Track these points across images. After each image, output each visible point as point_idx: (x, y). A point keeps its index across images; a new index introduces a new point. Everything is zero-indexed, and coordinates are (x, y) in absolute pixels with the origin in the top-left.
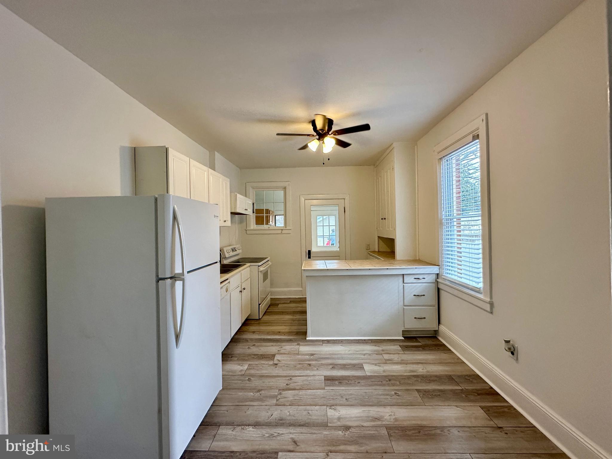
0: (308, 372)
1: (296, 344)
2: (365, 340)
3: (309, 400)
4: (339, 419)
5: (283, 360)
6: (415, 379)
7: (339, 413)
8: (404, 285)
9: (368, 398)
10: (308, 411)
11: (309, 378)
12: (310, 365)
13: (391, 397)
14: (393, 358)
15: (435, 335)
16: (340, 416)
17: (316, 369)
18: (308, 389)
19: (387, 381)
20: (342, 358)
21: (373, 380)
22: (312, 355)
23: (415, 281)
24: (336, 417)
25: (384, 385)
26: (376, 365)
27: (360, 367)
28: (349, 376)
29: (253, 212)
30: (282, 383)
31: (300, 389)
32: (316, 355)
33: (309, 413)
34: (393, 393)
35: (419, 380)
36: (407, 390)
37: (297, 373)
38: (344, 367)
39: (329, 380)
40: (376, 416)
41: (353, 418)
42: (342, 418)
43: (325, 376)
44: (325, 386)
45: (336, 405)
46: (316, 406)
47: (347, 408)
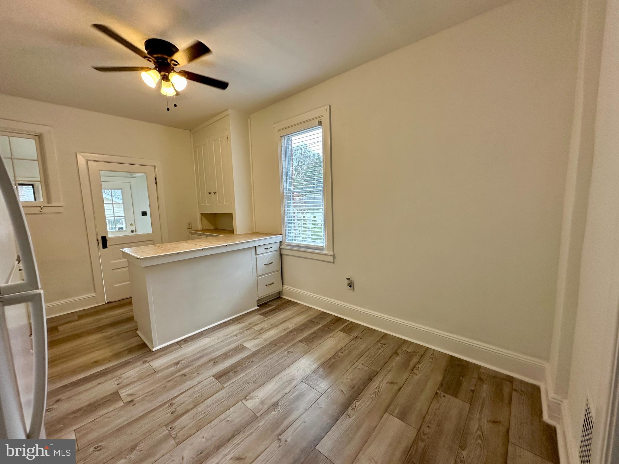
0: (189, 382)
1: (141, 362)
2: (225, 322)
3: (216, 409)
4: (262, 403)
5: (139, 390)
6: (292, 334)
7: (258, 398)
8: (256, 257)
9: (271, 369)
10: (225, 420)
11: (197, 389)
12: (184, 375)
13: (287, 357)
14: (262, 326)
15: (279, 296)
16: (261, 399)
17: (195, 375)
18: (205, 400)
19: (274, 347)
20: (217, 349)
21: (263, 352)
22: (177, 363)
23: (265, 251)
24: (257, 404)
25: (274, 351)
26: (254, 339)
27: (241, 348)
28: (239, 361)
30: (164, 415)
31: (195, 406)
32: (183, 362)
33: (228, 421)
34: (286, 353)
35: (295, 333)
36: (294, 345)
37: (175, 392)
38: (226, 356)
39: (220, 376)
40: (289, 378)
41: (273, 392)
42: (264, 400)
43: (214, 376)
44: (222, 384)
45: (250, 394)
46: (231, 409)
47: (261, 389)
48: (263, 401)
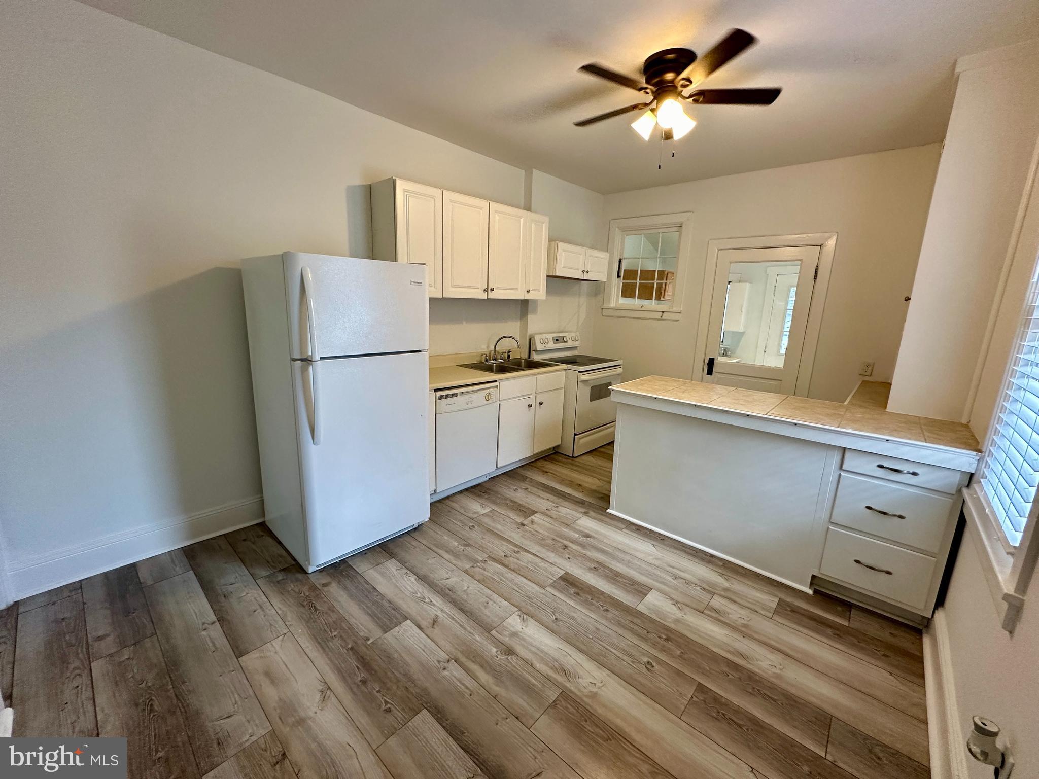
0: (552, 555)
1: (584, 510)
2: (712, 556)
3: (507, 588)
4: (514, 634)
5: (538, 525)
7: (524, 627)
8: (840, 474)
9: (592, 639)
10: (489, 600)
11: (542, 564)
12: (566, 547)
13: (633, 662)
14: (729, 610)
15: (920, 627)
16: (521, 632)
17: (567, 556)
18: (522, 576)
19: (660, 637)
20: (628, 564)
21: (635, 620)
22: (588, 536)
23: (880, 473)
24: (513, 629)
25: (645, 639)
26: (676, 603)
27: (641, 591)
28: (602, 593)
29: (619, 276)
30: (500, 549)
31: (513, 570)
32: (592, 540)
33: (487, 603)
34: (645, 660)
36: (679, 673)
37: (535, 549)
38: (614, 577)
39: (568, 582)
40: (568, 667)
41: (534, 647)
43: (567, 573)
44: (552, 586)
45: (532, 617)
46: (506, 602)
47: (543, 630)
48: (518, 635)
